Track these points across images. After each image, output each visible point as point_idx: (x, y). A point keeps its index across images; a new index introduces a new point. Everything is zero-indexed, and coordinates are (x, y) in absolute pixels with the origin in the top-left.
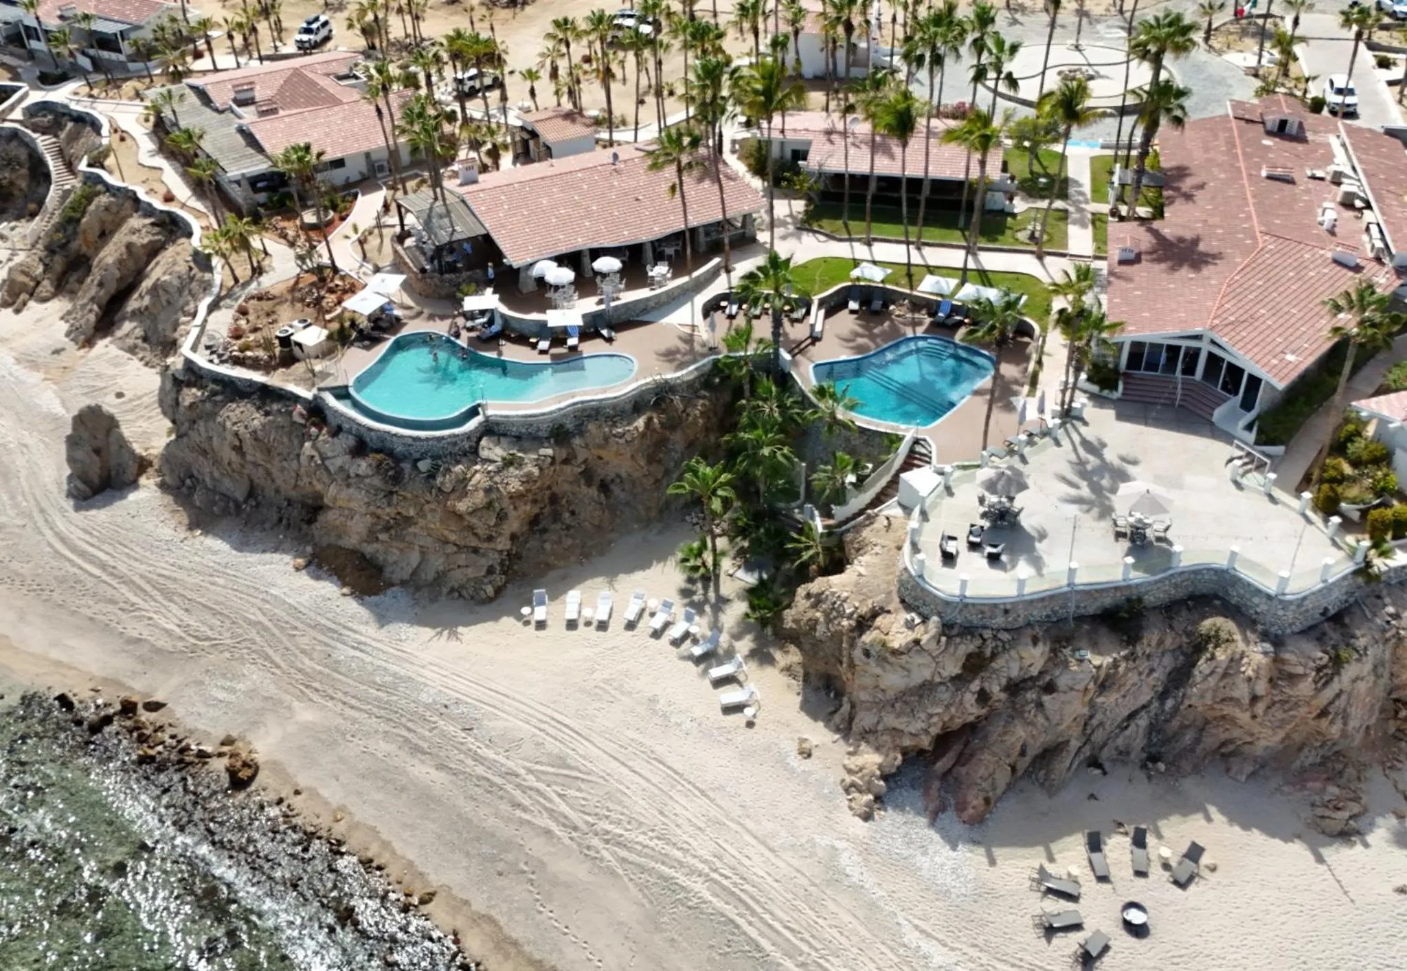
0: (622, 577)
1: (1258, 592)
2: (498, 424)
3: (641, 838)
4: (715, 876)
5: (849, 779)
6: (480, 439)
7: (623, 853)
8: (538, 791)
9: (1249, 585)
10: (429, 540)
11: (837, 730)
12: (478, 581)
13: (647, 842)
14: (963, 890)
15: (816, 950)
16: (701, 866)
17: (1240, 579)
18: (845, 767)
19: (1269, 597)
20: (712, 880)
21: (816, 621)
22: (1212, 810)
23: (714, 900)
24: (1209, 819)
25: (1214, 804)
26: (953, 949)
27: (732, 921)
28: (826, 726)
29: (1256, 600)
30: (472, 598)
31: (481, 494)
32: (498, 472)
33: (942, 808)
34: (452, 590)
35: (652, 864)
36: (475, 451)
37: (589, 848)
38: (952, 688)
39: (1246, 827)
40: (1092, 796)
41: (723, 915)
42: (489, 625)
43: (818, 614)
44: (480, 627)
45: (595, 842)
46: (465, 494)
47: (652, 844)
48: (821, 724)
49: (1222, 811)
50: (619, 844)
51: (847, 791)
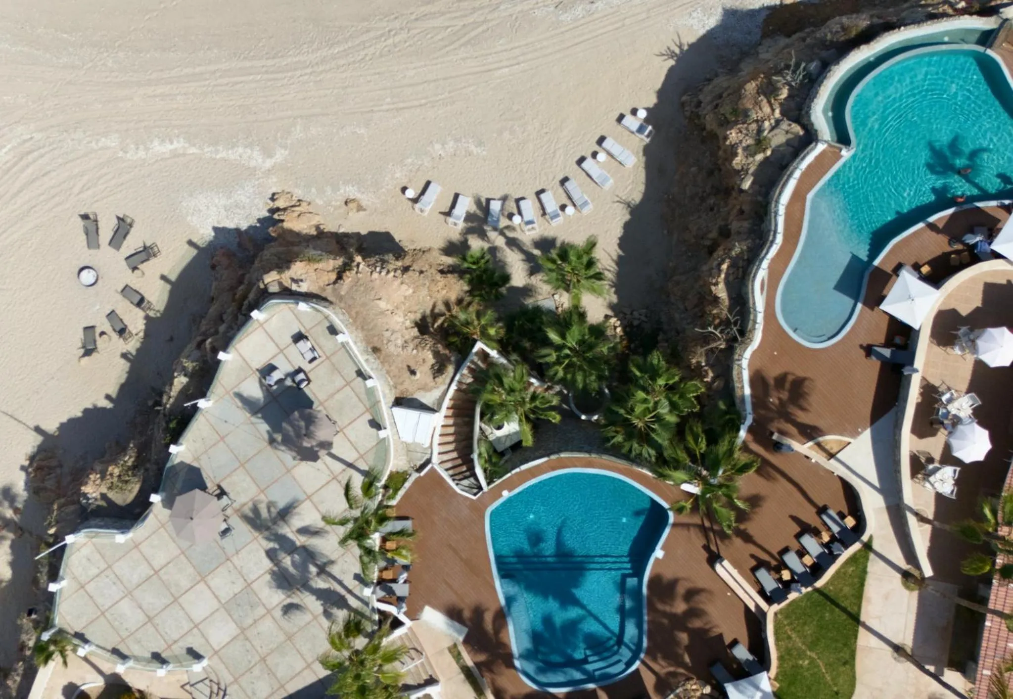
0: (627, 217)
3: (372, 50)
4: (309, 71)
7: (372, 34)
8: (466, 16)
11: (346, 235)
13: (366, 51)
14: (184, 204)
15: (215, 86)
16: (321, 68)
20: (307, 67)
22: (108, 405)
23: (295, 60)
24: (108, 397)
25: (110, 409)
26: (157, 161)
27: (274, 58)
28: (358, 234)
32: (760, 131)
33: (240, 245)
35: (350, 44)
37: (396, 18)
39: (86, 411)
40: (171, 339)
41: (282, 56)
42: (658, 85)
44: (662, 78)
45: (397, 24)
46: (760, 92)
47: (363, 53)
48: (364, 232)
49: (104, 410)
50: (382, 35)
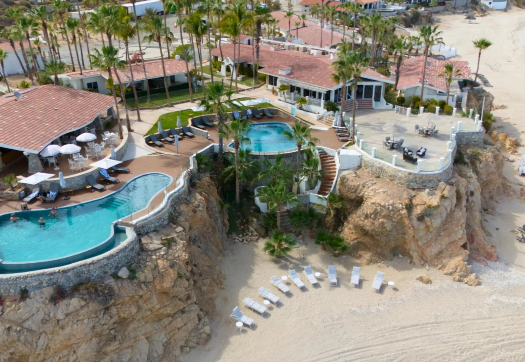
1: (473, 133)
2: (143, 227)
5: (457, 276)
6: (140, 240)
9: (469, 133)
10: (148, 326)
12: (196, 329)
17: (464, 133)
18: (446, 274)
19: (477, 133)
21: (383, 223)
29: (474, 137)
30: (198, 343)
31: (171, 270)
32: (168, 253)
34: (182, 348)
36: (142, 249)
38: (459, 210)
43: (381, 220)
46: (162, 276)
51: (460, 281)
